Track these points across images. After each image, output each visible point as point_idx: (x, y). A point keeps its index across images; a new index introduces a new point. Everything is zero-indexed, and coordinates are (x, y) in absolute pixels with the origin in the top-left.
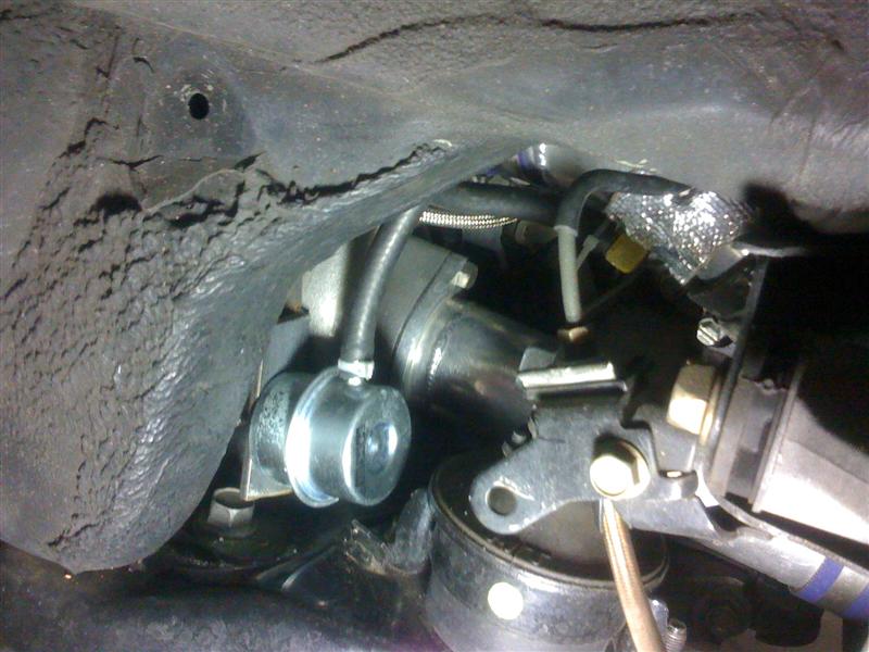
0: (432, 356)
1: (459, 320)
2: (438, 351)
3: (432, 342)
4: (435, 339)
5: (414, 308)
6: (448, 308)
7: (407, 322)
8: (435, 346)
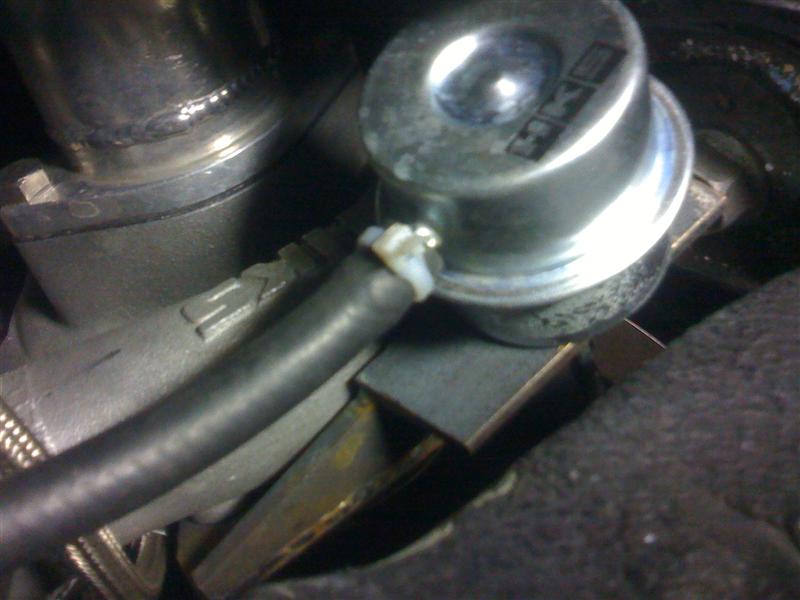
0: (199, 118)
1: (101, 133)
2: (183, 117)
3: (179, 139)
4: (171, 141)
5: (157, 217)
6: (100, 166)
7: (191, 208)
8: (180, 129)
